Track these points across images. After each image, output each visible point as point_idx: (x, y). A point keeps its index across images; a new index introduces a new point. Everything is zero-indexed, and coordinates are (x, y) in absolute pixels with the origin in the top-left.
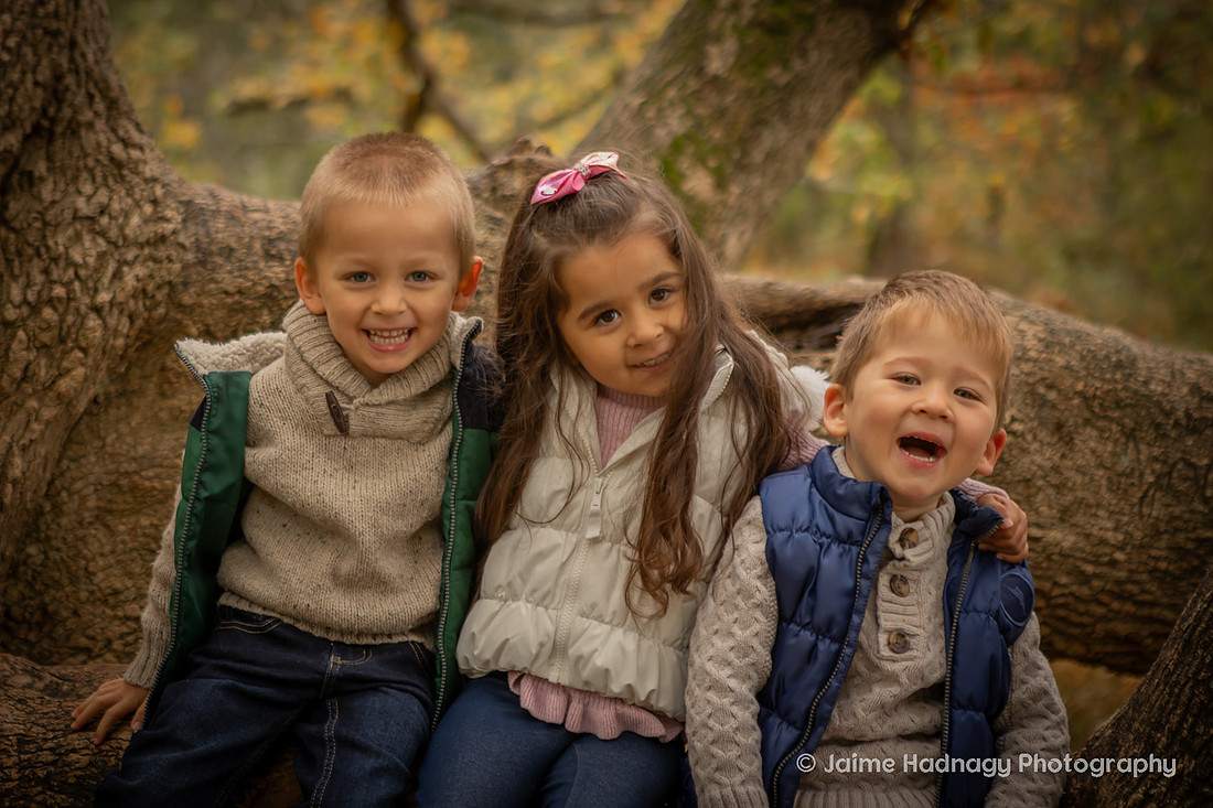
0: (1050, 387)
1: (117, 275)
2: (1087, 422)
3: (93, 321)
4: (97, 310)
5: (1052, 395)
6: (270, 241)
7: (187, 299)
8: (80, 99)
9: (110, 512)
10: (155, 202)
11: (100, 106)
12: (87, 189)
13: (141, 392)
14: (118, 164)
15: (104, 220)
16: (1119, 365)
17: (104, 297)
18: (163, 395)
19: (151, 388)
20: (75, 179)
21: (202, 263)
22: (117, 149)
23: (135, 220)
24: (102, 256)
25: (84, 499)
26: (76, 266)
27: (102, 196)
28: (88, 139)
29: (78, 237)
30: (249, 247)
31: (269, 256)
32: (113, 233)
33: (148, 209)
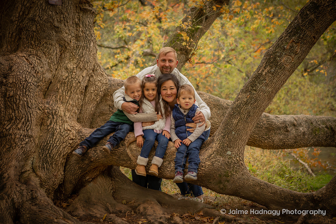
0: (210, 103)
1: (103, 87)
2: (214, 107)
3: (100, 93)
4: (101, 91)
5: (210, 104)
6: (118, 84)
7: (109, 91)
8: (97, 66)
9: (100, 116)
10: (106, 79)
11: (99, 67)
12: (99, 77)
13: (103, 102)
14: (102, 74)
15: (101, 81)
16: (218, 101)
17: (101, 90)
18: (106, 102)
19: (104, 101)
20: (98, 76)
21: (111, 86)
22: (102, 72)
23: (104, 81)
24: (101, 85)
25: (97, 114)
26: (99, 86)
27: (101, 78)
28: (98, 71)
29: (99, 83)
30: (116, 84)
31: (118, 86)
32: (102, 82)
33: (105, 80)
